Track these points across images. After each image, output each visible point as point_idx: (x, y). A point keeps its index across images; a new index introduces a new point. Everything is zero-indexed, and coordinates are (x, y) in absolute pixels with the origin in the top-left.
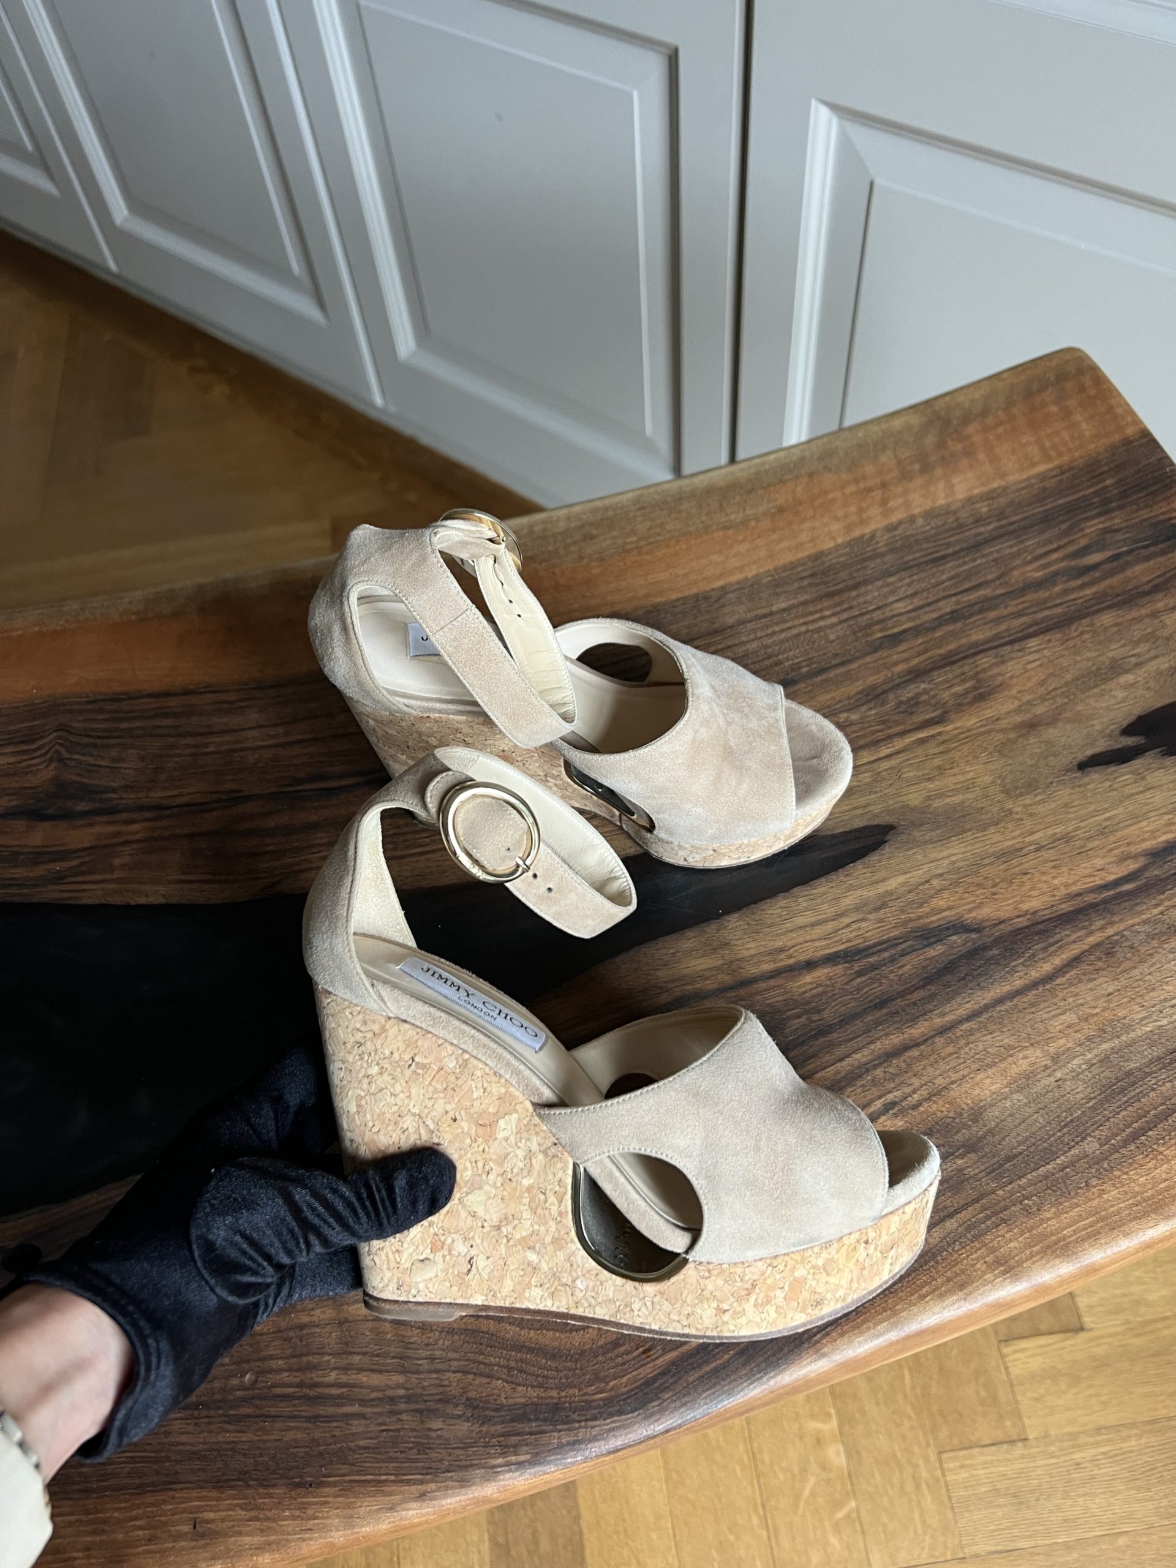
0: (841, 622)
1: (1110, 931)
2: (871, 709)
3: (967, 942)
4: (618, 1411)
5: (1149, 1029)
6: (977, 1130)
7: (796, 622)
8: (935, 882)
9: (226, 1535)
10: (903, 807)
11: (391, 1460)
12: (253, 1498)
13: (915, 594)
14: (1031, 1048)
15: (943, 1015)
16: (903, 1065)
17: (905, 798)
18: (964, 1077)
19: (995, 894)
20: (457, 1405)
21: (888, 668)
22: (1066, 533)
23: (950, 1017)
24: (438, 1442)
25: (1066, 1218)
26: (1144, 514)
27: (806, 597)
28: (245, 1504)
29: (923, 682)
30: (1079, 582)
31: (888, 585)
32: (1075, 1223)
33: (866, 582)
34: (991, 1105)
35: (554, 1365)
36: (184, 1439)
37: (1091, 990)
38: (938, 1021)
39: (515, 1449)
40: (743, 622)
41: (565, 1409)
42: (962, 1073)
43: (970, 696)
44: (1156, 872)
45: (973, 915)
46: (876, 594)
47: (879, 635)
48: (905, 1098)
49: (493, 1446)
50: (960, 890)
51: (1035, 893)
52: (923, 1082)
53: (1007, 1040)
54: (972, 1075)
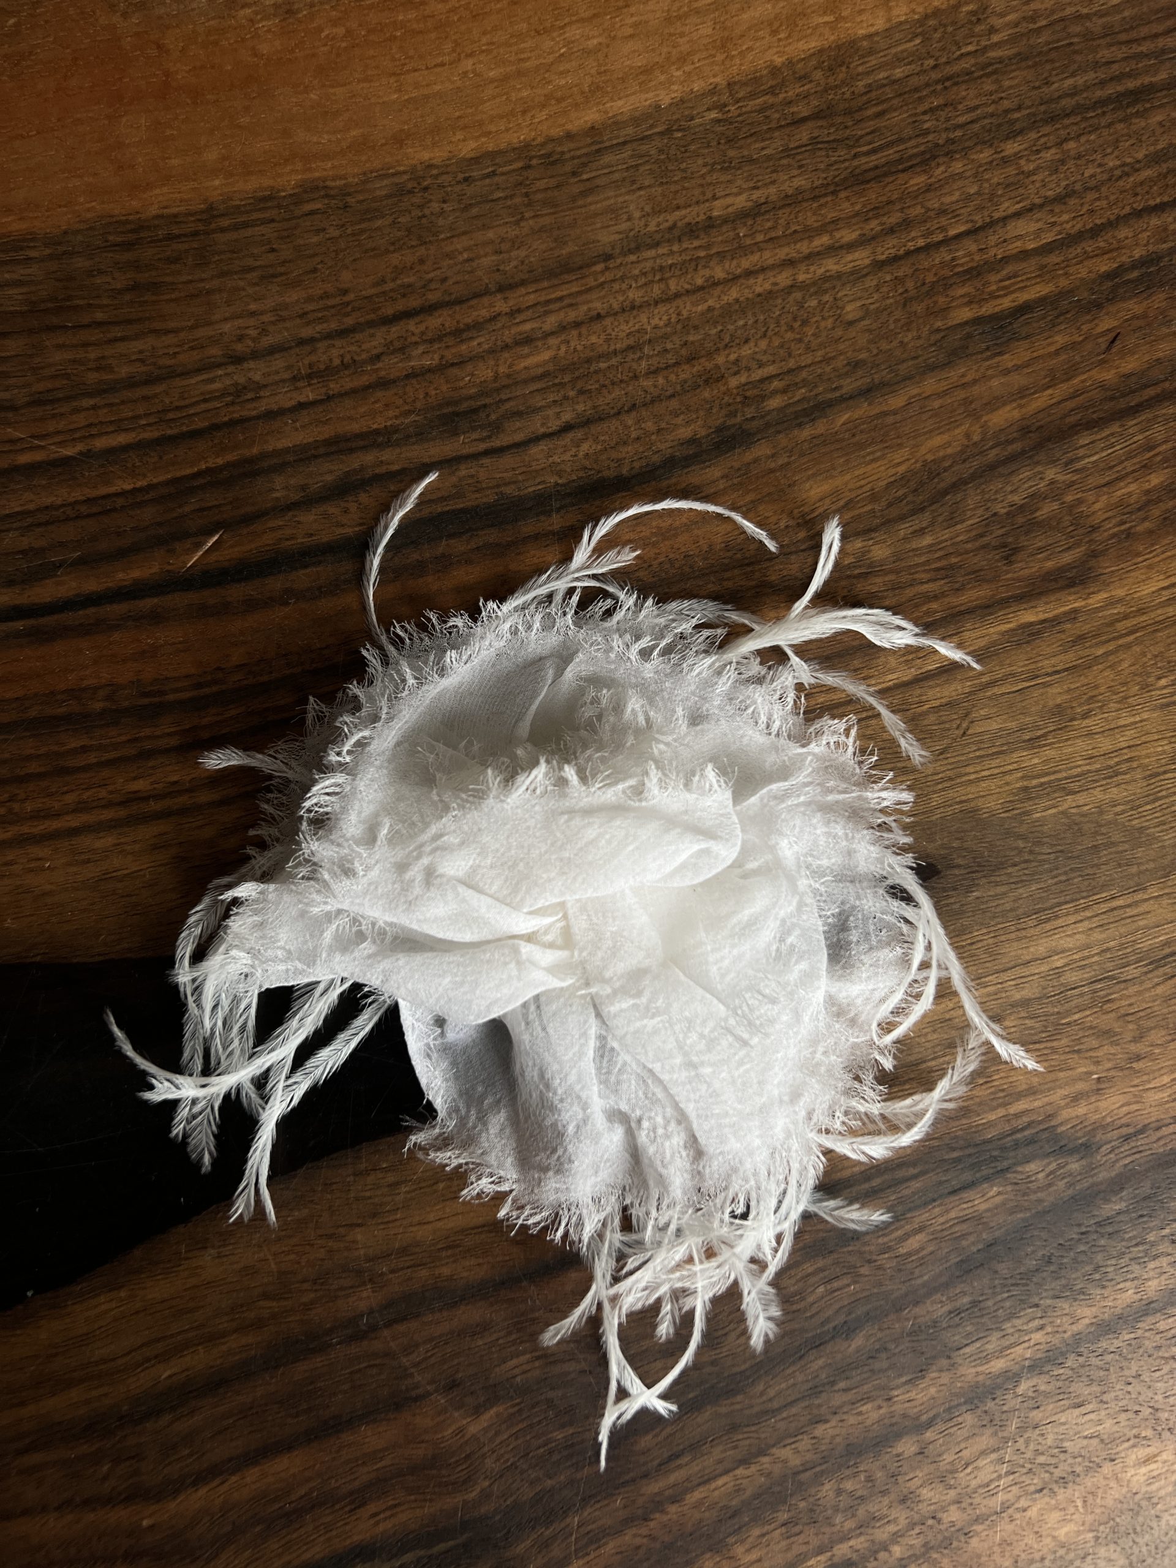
0: (879, 265)
2: (921, 532)
3: (1058, 1179)
7: (768, 257)
13: (1060, 199)
15: (983, 1358)
16: (879, 1474)
17: (972, 791)
18: (1005, 1507)
19: (1134, 1058)
21: (975, 415)
23: (998, 1365)
27: (800, 182)
29: (1053, 462)
31: (1005, 161)
33: (949, 150)
38: (969, 1372)
40: (637, 244)
42: (1000, 1497)
43: (1156, 512)
45: (1081, 1110)
46: (973, 190)
47: (966, 314)
48: (876, 1552)
52: (916, 1517)
53: (1108, 1423)
54: (1023, 1503)
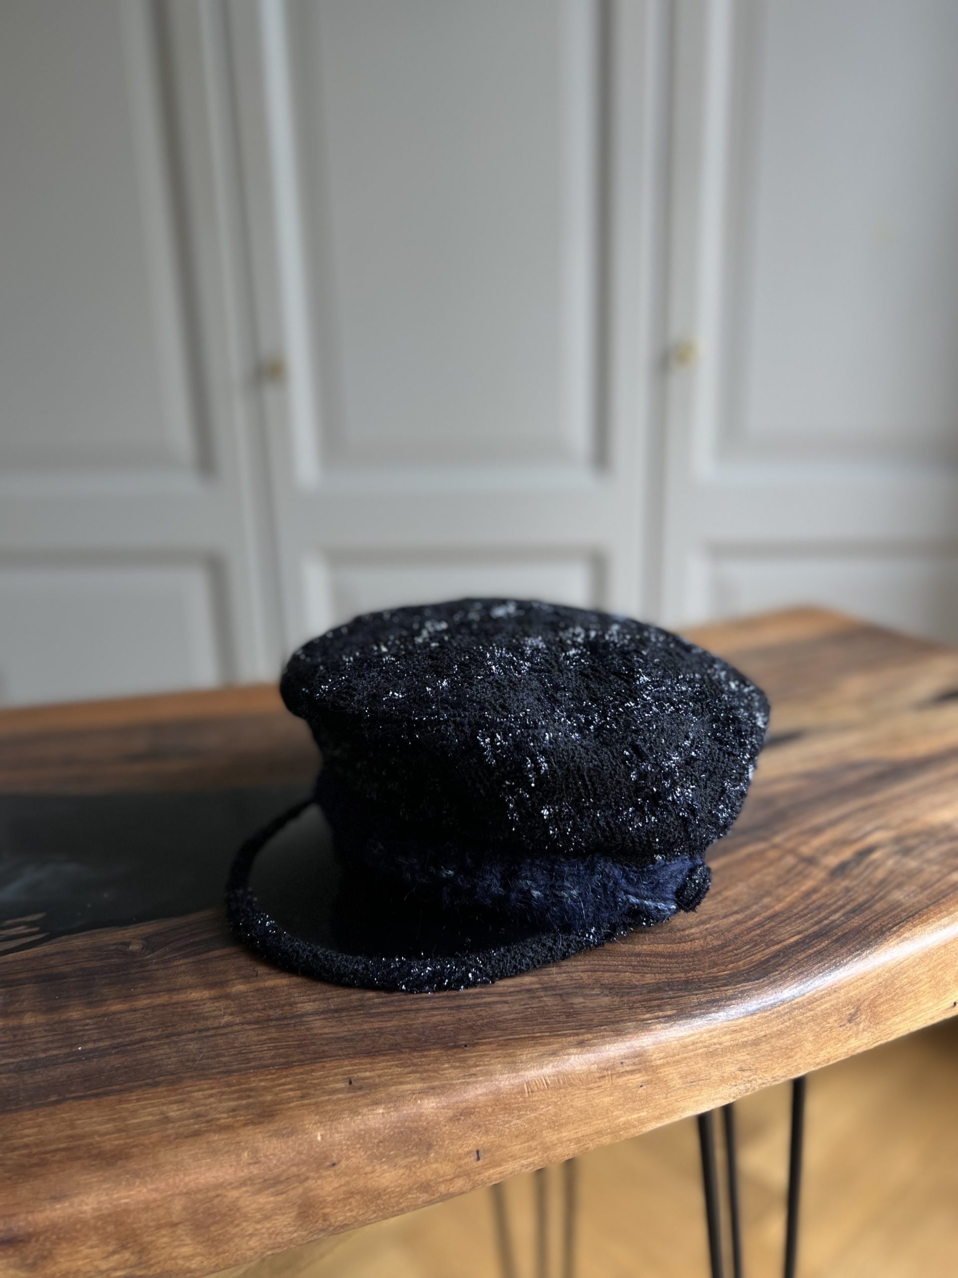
4: (745, 980)
9: (385, 1085)
11: (542, 1024)
12: (409, 1059)
20: (593, 989)
24: (583, 1010)
28: (402, 1064)
35: (673, 961)
36: (326, 1030)
39: (660, 1007)
41: (693, 983)
49: (637, 1008)
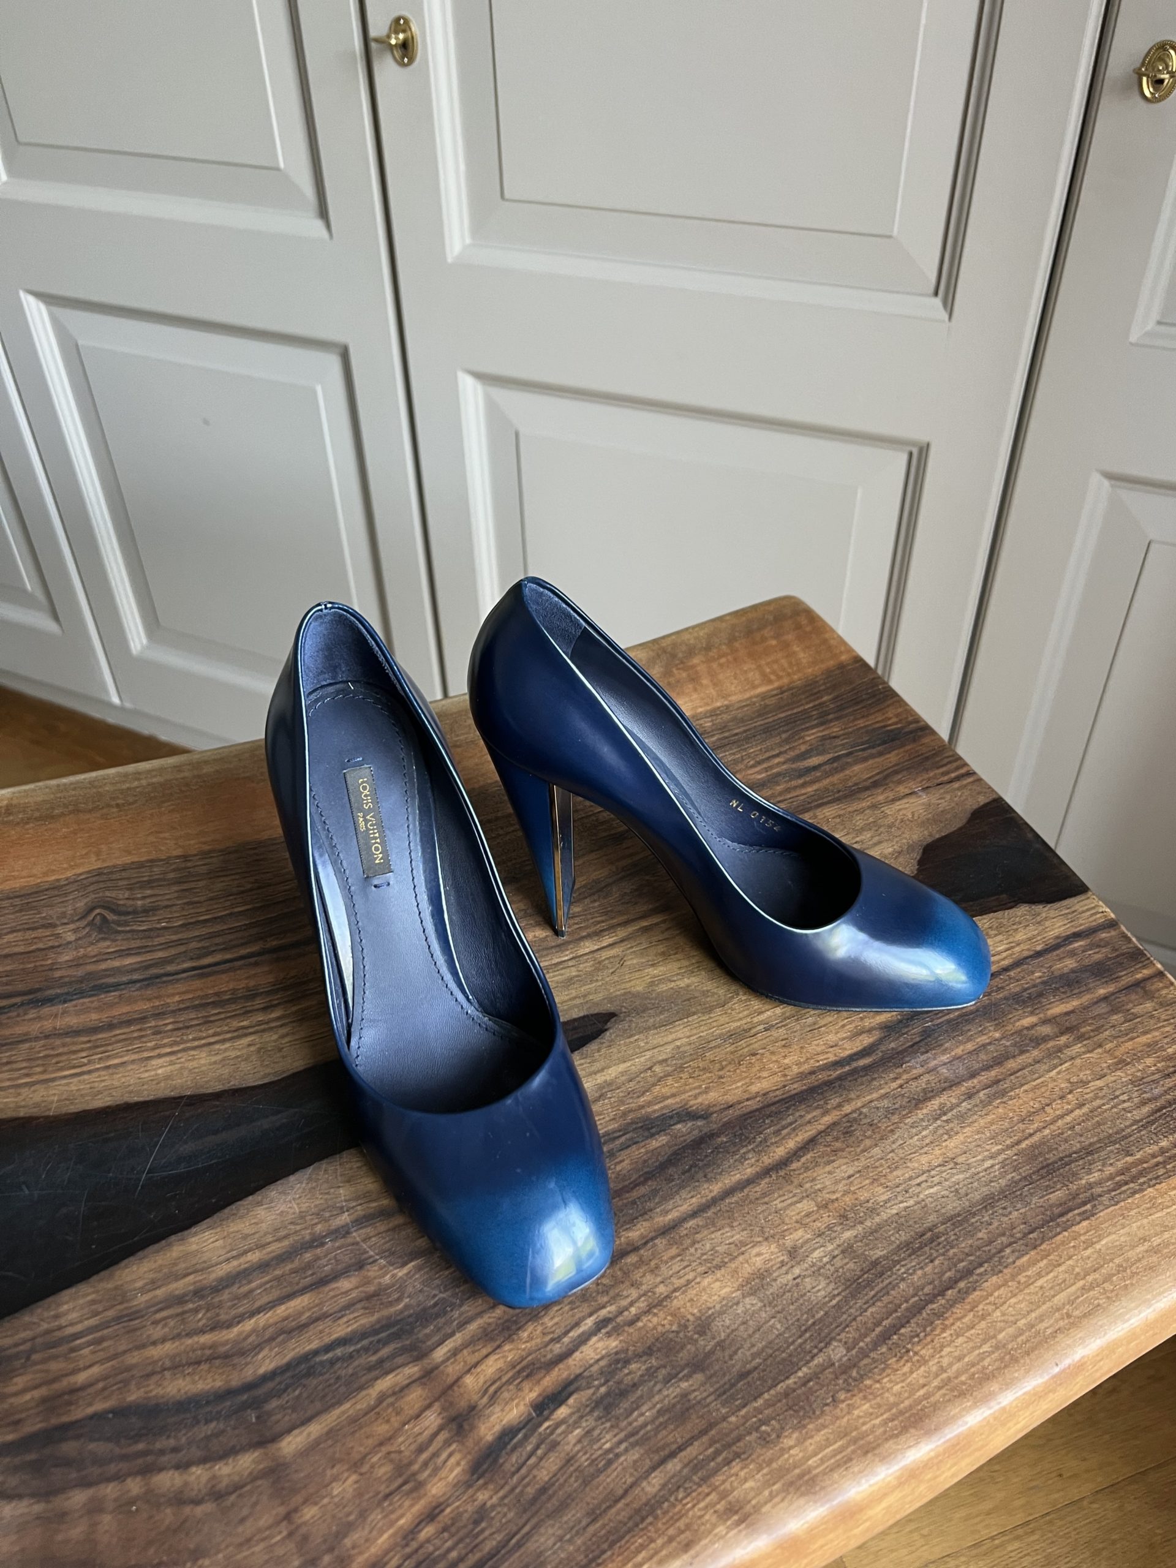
1: (847, 1109)
2: (595, 901)
3: (692, 1130)
5: (894, 1212)
6: (705, 1344)
8: (657, 1069)
10: (625, 994)
14: (765, 1243)
15: (667, 1212)
17: (628, 985)
18: (689, 1282)
19: (721, 1077)
22: (787, 741)
23: (673, 1215)
25: (811, 1445)
26: (861, 723)
30: (800, 781)
32: (821, 1449)
34: (721, 1313)
37: (830, 1173)
38: (661, 1220)
42: (687, 1277)
44: (893, 1045)
45: (700, 1100)
48: (622, 1312)
50: (685, 1076)
51: (765, 1074)
52: (642, 1292)
53: (738, 1236)
54: (698, 1280)
